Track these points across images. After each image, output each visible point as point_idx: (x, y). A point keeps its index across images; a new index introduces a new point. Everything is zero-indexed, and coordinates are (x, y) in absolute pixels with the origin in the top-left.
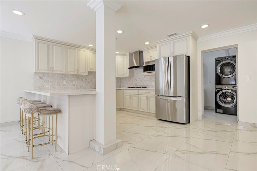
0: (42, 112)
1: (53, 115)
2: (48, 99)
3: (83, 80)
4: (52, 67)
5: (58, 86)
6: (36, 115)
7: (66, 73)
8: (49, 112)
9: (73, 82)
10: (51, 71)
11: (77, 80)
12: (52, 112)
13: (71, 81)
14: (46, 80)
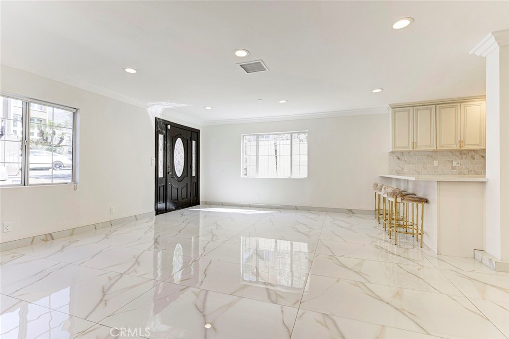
0: (405, 197)
1: (418, 203)
2: (410, 186)
3: (474, 159)
4: (415, 142)
5: (424, 169)
6: (399, 199)
7: (438, 148)
8: (414, 199)
9: (452, 163)
10: (413, 148)
11: (462, 158)
12: (417, 199)
13: (449, 161)
14: (405, 161)
